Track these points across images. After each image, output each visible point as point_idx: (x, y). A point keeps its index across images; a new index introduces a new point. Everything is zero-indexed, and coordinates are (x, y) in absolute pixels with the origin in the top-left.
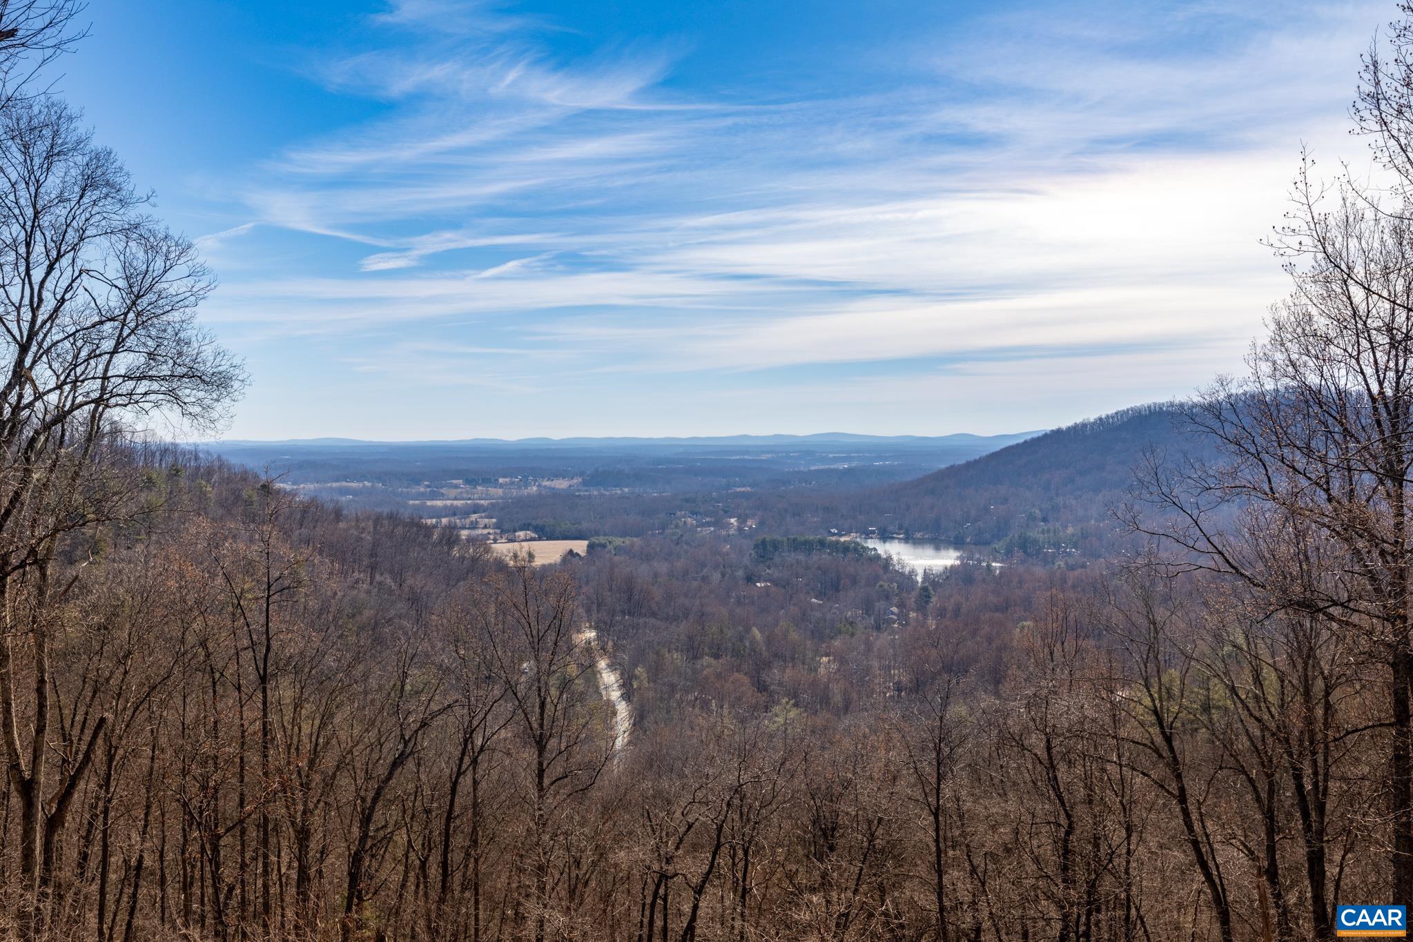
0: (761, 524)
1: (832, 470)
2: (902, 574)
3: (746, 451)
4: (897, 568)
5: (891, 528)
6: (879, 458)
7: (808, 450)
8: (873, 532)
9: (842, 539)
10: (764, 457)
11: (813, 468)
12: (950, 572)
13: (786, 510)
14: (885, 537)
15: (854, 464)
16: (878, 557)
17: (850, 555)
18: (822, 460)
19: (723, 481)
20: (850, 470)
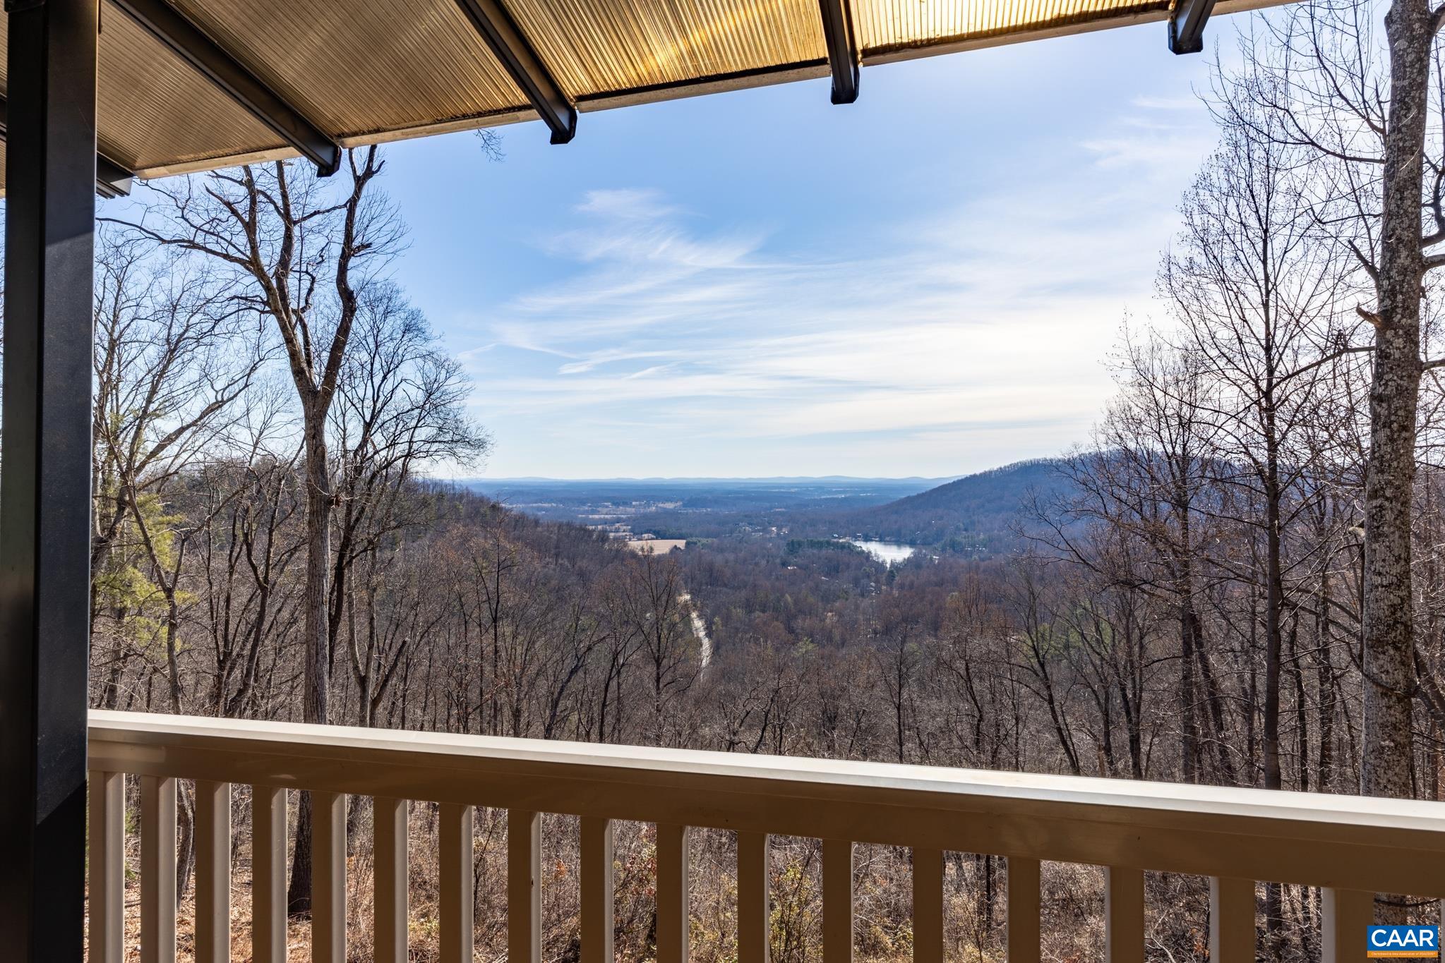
0: (791, 531)
1: (834, 499)
2: (878, 563)
3: (781, 486)
5: (871, 534)
6: (861, 492)
7: (820, 487)
8: (859, 536)
9: (841, 541)
10: (793, 490)
11: (823, 497)
13: (806, 523)
14: (867, 539)
15: (848, 495)
16: (863, 552)
17: (845, 551)
18: (830, 492)
19: (768, 505)
20: (845, 498)
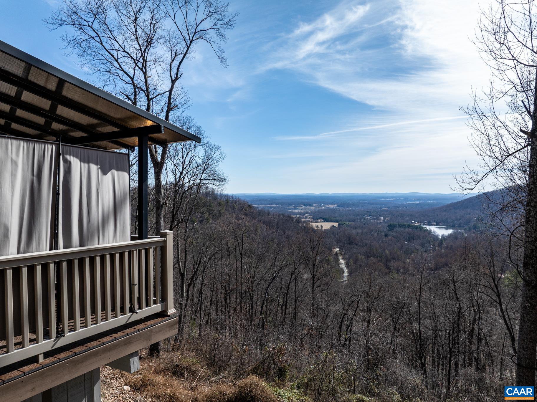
0: (391, 219)
1: (413, 204)
2: (435, 236)
3: (386, 197)
4: (433, 234)
5: (431, 221)
6: (429, 200)
7: (406, 197)
8: (426, 222)
9: (416, 224)
10: (392, 199)
11: (407, 203)
12: (450, 236)
13: (398, 215)
14: (430, 224)
15: (421, 202)
16: (427, 230)
17: (418, 230)
18: (410, 201)
19: (379, 206)
20: (419, 204)
